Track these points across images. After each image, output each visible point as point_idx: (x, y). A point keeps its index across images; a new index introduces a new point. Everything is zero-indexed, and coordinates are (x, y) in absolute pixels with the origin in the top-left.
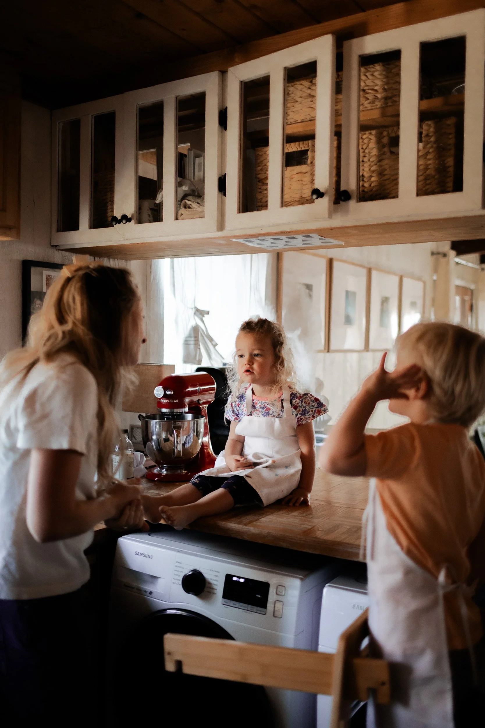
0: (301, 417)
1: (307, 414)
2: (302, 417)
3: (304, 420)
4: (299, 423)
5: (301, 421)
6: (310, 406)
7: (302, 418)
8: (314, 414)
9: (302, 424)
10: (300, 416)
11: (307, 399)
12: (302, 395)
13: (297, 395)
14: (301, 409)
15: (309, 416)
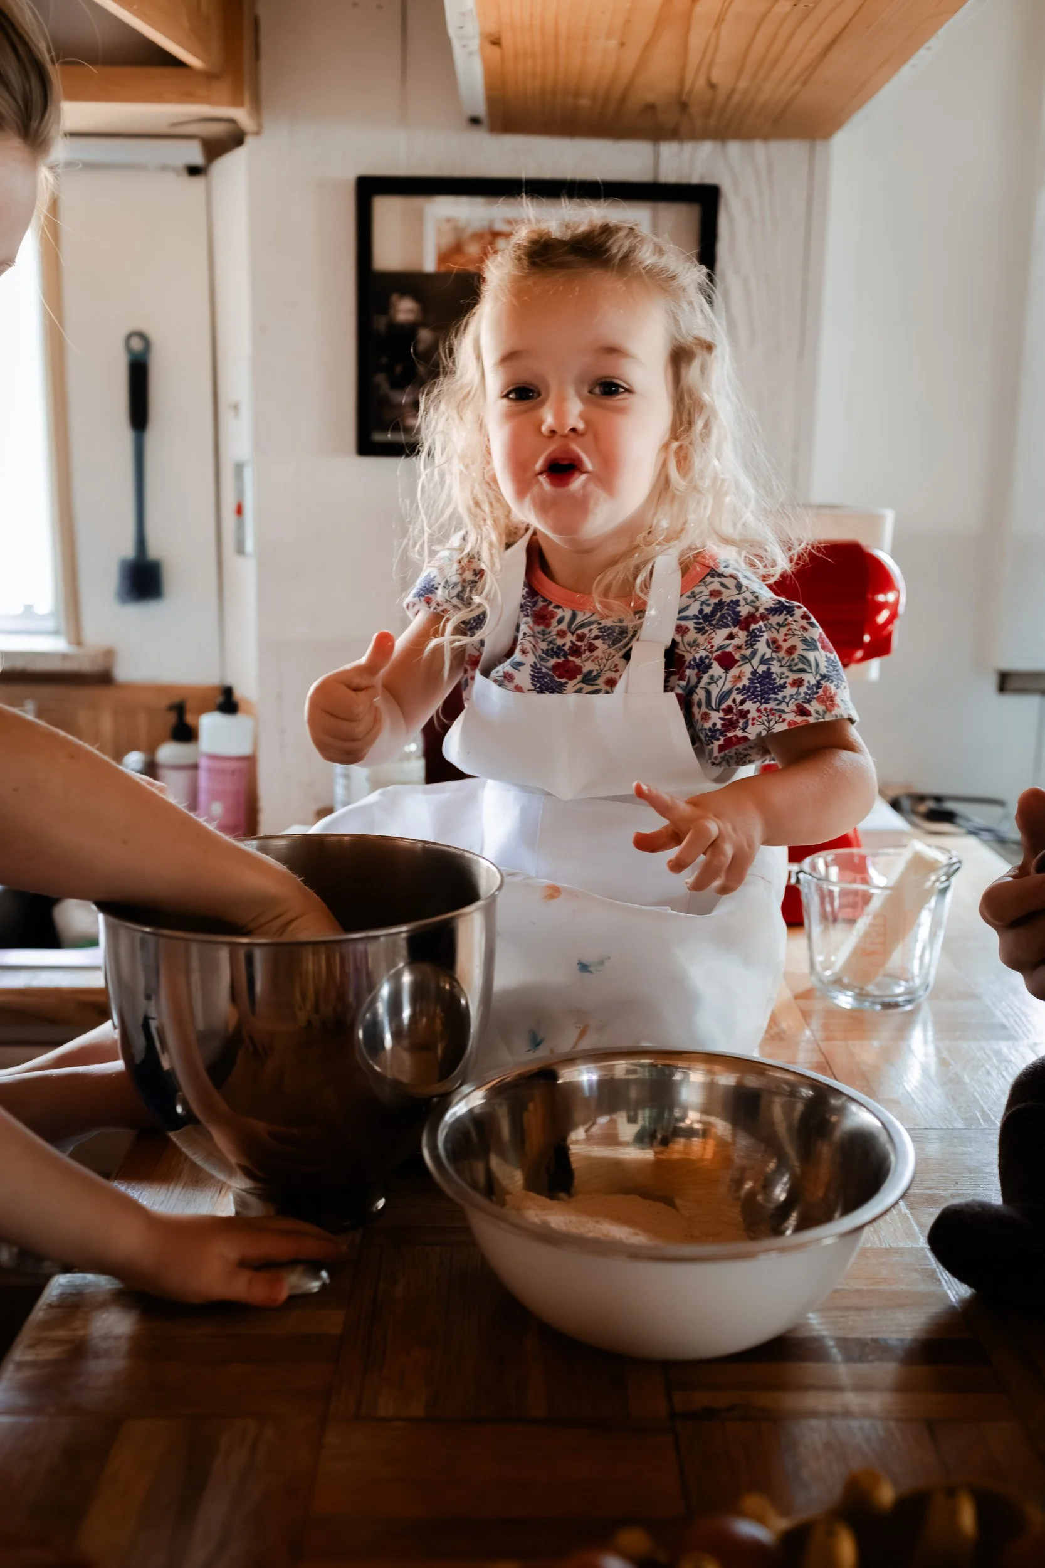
0: (743, 702)
1: (773, 696)
2: (748, 706)
3: (754, 719)
4: (730, 735)
5: (742, 722)
6: (796, 660)
7: (748, 712)
8: (809, 701)
9: (746, 739)
10: (739, 698)
11: (784, 631)
12: (761, 610)
13: (739, 609)
14: (747, 669)
15: (783, 706)
